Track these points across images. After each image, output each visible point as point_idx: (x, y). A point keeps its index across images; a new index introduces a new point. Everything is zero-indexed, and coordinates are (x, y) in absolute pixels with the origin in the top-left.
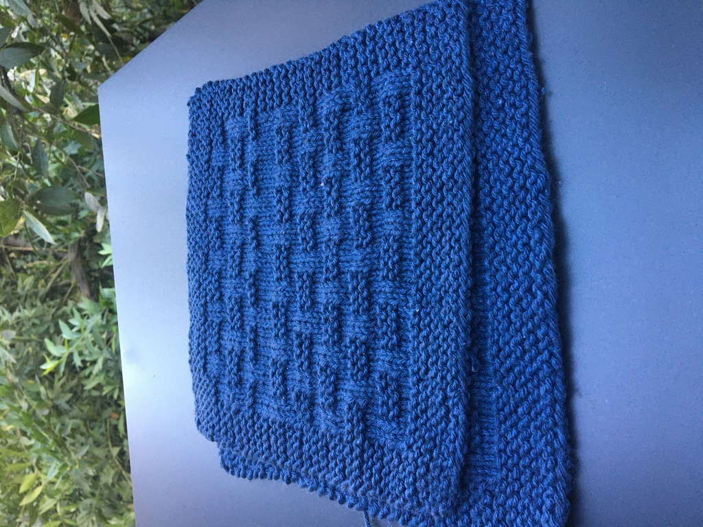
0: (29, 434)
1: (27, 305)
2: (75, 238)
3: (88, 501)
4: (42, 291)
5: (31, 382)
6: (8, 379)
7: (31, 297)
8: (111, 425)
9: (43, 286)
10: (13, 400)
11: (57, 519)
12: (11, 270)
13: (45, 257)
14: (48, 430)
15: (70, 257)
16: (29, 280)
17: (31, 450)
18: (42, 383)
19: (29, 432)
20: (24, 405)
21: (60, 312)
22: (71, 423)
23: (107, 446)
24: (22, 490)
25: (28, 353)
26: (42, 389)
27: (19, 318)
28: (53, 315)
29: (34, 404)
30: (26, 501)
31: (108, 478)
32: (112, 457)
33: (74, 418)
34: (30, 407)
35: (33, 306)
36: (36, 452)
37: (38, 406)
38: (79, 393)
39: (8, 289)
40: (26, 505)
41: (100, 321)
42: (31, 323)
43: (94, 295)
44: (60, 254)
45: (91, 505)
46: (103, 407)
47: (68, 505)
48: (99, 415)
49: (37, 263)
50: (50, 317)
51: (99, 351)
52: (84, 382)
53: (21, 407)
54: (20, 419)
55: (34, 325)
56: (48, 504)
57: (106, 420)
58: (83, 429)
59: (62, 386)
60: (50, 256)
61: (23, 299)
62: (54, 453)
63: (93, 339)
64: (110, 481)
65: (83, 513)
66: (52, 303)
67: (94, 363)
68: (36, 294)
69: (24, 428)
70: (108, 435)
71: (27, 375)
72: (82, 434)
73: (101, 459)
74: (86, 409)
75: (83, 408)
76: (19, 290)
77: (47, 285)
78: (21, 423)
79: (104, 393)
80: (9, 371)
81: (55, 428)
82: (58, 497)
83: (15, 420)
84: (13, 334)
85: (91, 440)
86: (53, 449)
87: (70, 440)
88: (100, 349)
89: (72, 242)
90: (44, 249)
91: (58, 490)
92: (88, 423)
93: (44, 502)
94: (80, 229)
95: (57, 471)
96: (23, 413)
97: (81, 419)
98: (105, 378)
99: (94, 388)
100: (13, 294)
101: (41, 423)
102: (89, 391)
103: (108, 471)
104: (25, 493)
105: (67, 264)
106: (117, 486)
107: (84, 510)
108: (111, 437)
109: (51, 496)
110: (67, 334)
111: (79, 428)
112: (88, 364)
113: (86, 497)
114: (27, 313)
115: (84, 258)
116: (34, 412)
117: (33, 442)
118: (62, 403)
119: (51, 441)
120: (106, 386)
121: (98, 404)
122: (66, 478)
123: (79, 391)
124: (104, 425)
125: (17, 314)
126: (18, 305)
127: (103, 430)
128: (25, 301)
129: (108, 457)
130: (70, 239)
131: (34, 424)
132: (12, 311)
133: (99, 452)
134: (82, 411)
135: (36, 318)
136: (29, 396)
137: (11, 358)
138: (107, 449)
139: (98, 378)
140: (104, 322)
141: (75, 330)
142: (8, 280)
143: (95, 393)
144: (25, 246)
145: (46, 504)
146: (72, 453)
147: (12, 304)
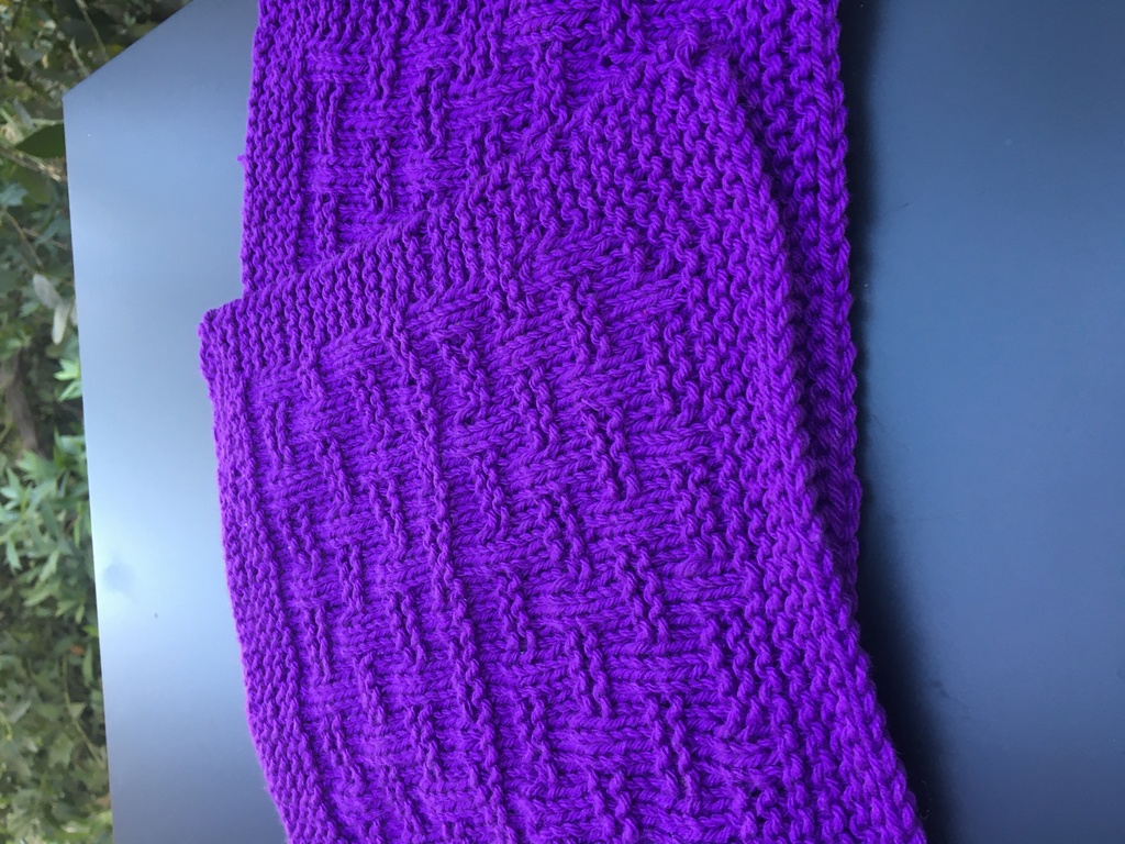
2: (15, 349)
3: (28, 793)
8: (69, 665)
15: (4, 379)
23: (63, 701)
31: (62, 755)
32: (70, 718)
33: (6, 652)
38: (15, 613)
41: (54, 492)
43: (45, 448)
45: (32, 799)
46: (55, 635)
48: (49, 648)
51: (52, 542)
52: (24, 593)
57: (61, 657)
58: (22, 673)
63: (41, 522)
64: (66, 760)
65: (19, 813)
67: (42, 561)
70: (65, 684)
72: (19, 681)
73: (51, 724)
74: (27, 638)
75: (21, 637)
79: (59, 613)
85: (34, 691)
88: (54, 538)
89: (8, 356)
92: (29, 661)
94: (22, 333)
97: (18, 655)
98: (60, 588)
99: (43, 604)
102: (34, 608)
103: (63, 744)
106: (77, 768)
107: (20, 807)
108: (70, 687)
111: (14, 669)
112: (32, 564)
113: (24, 786)
115: (28, 383)
120: (62, 600)
121: (48, 631)
123: (15, 608)
124: (56, 666)
127: (55, 673)
129: (64, 719)
130: (5, 351)
133: (49, 712)
134: (18, 641)
138: (61, 707)
139: (48, 587)
140: (62, 494)
141: (9, 506)
143: (43, 613)
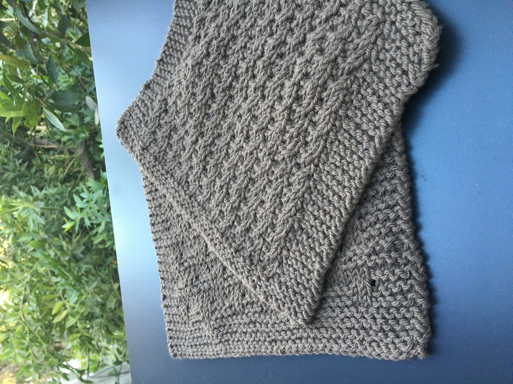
0: (56, 273)
1: (51, 185)
2: (83, 138)
3: (98, 320)
4: (61, 176)
5: (56, 239)
6: (41, 236)
7: (54, 181)
8: (112, 269)
9: (61, 172)
10: (45, 250)
11: (78, 332)
12: (40, 162)
13: (62, 152)
14: (69, 271)
15: (80, 152)
16: (52, 169)
17: (58, 284)
18: (64, 239)
19: (56, 272)
20: (52, 254)
21: (74, 190)
22: (84, 267)
23: (111, 283)
24: (54, 312)
25: (53, 218)
26: (64, 243)
27: (46, 194)
28: (69, 192)
29: (59, 253)
30: (57, 320)
31: (111, 304)
32: (114, 290)
33: (86, 263)
34: (56, 255)
35: (55, 186)
36: (62, 285)
37: (62, 254)
38: (90, 247)
39: (38, 175)
40: (57, 323)
41: (102, 195)
42: (54, 199)
43: (98, 178)
44: (72, 150)
45: (101, 323)
46: (106, 257)
47: (85, 323)
48: (104, 262)
49: (57, 156)
50: (67, 194)
51: (102, 217)
52: (93, 239)
53: (50, 255)
54: (50, 263)
55: (57, 200)
56: (71, 322)
57: (109, 266)
58: (93, 271)
59: (78, 242)
60: (66, 151)
61: (48, 182)
62: (74, 286)
63: (97, 208)
64: (113, 306)
65: (96, 328)
66: (68, 184)
67: (99, 225)
68: (57, 178)
69: (53, 269)
70: (111, 276)
71: (53, 233)
72: (93, 275)
73: (106, 292)
74: (95, 257)
75: (93, 257)
76: (45, 176)
77: (64, 171)
78: (50, 266)
79: (107, 246)
80: (40, 230)
81: (74, 270)
82: (78, 317)
83: (46, 264)
84: (42, 204)
85: (99, 278)
86: (73, 283)
87: (84, 278)
88: (103, 215)
89: (80, 141)
90: (61, 146)
91: (78, 312)
92: (97, 267)
93: (68, 320)
94: (85, 131)
95: (76, 299)
96: (52, 259)
97: (92, 264)
98: (107, 236)
99: (100, 243)
100: (42, 178)
101: (64, 266)
102: (97, 245)
103: (112, 299)
104: (56, 315)
105: (77, 157)
106: (118, 310)
107: (96, 326)
108: (113, 277)
109: (73, 316)
110: (79, 204)
111: (90, 270)
112: (95, 226)
113: (97, 318)
114: (51, 191)
115: (89, 153)
116: (59, 258)
117: (59, 279)
118: (78, 253)
119: (71, 278)
120: (108, 241)
121: (103, 255)
122: (83, 304)
123: (89, 245)
124: (107, 269)
125: (44, 191)
126: (45, 185)
127: (107, 272)
128: (50, 182)
129: (111, 290)
130: (79, 139)
131: (59, 266)
132: (41, 189)
133: (105, 287)
134: (92, 259)
135: (58, 194)
136: (56, 248)
137: (42, 221)
138: (110, 285)
139: (102, 236)
141: (85, 201)
142: (38, 169)
143: (101, 247)
144: (48, 144)
145: (70, 321)
146: (86, 287)
147: (41, 185)
